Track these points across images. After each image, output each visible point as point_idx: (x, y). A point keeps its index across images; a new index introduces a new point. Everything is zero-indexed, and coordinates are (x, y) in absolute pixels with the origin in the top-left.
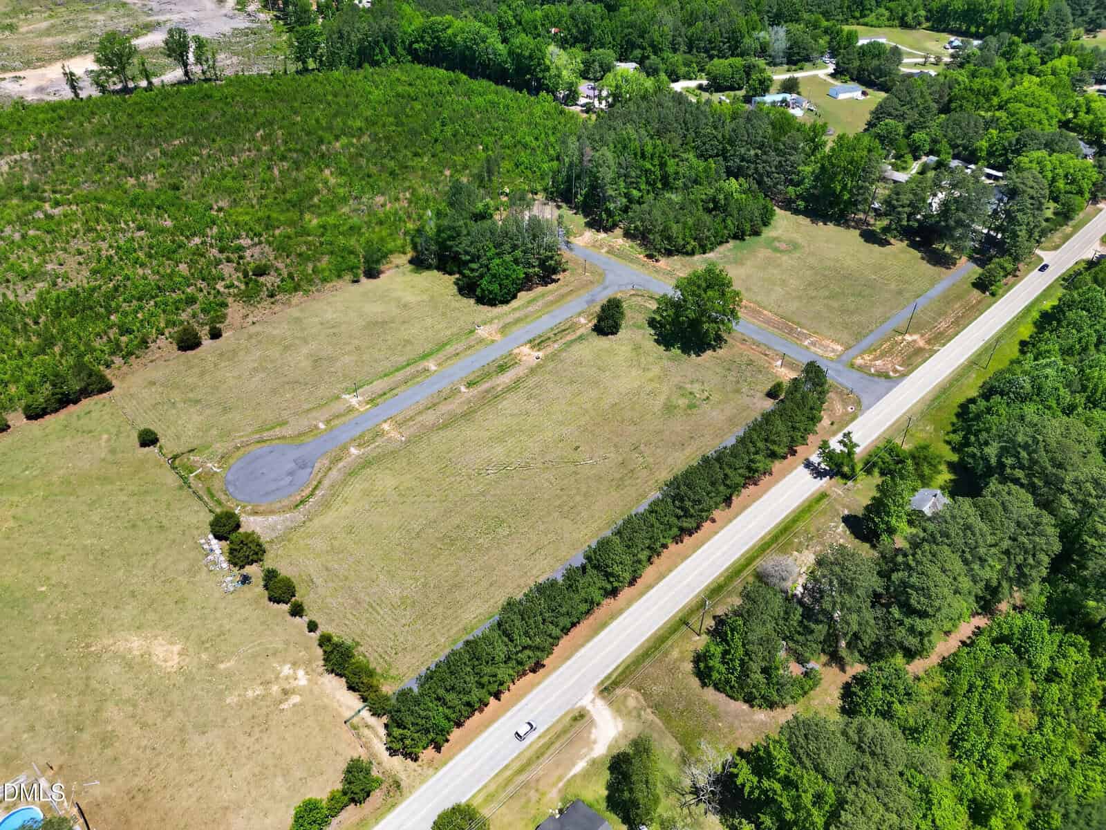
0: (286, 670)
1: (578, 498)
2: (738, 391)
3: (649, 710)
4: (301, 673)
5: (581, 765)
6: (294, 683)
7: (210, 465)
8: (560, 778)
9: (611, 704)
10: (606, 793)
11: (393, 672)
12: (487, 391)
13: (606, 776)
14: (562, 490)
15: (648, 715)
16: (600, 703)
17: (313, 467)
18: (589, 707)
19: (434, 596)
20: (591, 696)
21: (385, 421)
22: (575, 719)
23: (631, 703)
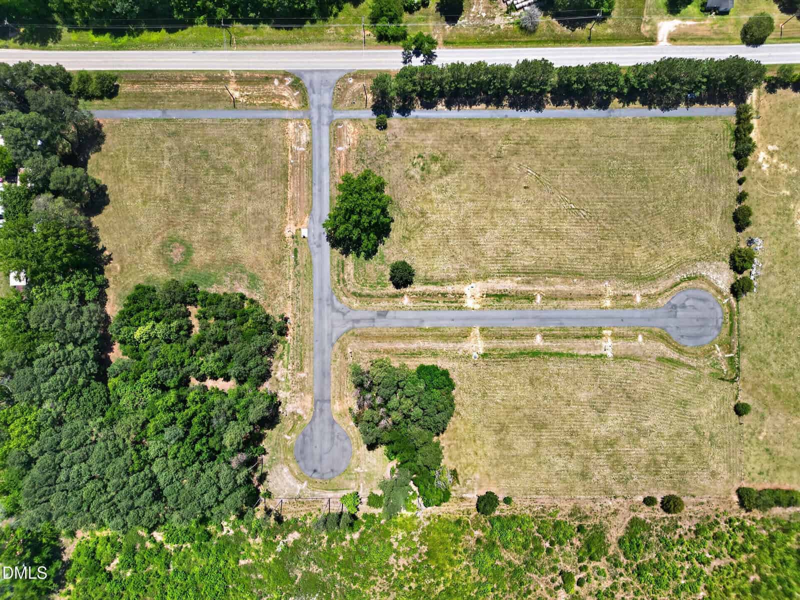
0: (765, 167)
1: (562, 152)
2: (397, 146)
3: (644, 20)
4: (760, 160)
5: (689, 23)
6: (766, 157)
7: (720, 355)
8: (701, 25)
9: (656, 34)
10: (689, 6)
11: (725, 126)
12: (528, 283)
13: (683, 11)
14: (563, 165)
15: (646, 18)
16: (660, 38)
17: (669, 302)
18: (665, 40)
19: (678, 153)
20: (661, 44)
21: (606, 308)
22: (675, 40)
23: (648, 28)
